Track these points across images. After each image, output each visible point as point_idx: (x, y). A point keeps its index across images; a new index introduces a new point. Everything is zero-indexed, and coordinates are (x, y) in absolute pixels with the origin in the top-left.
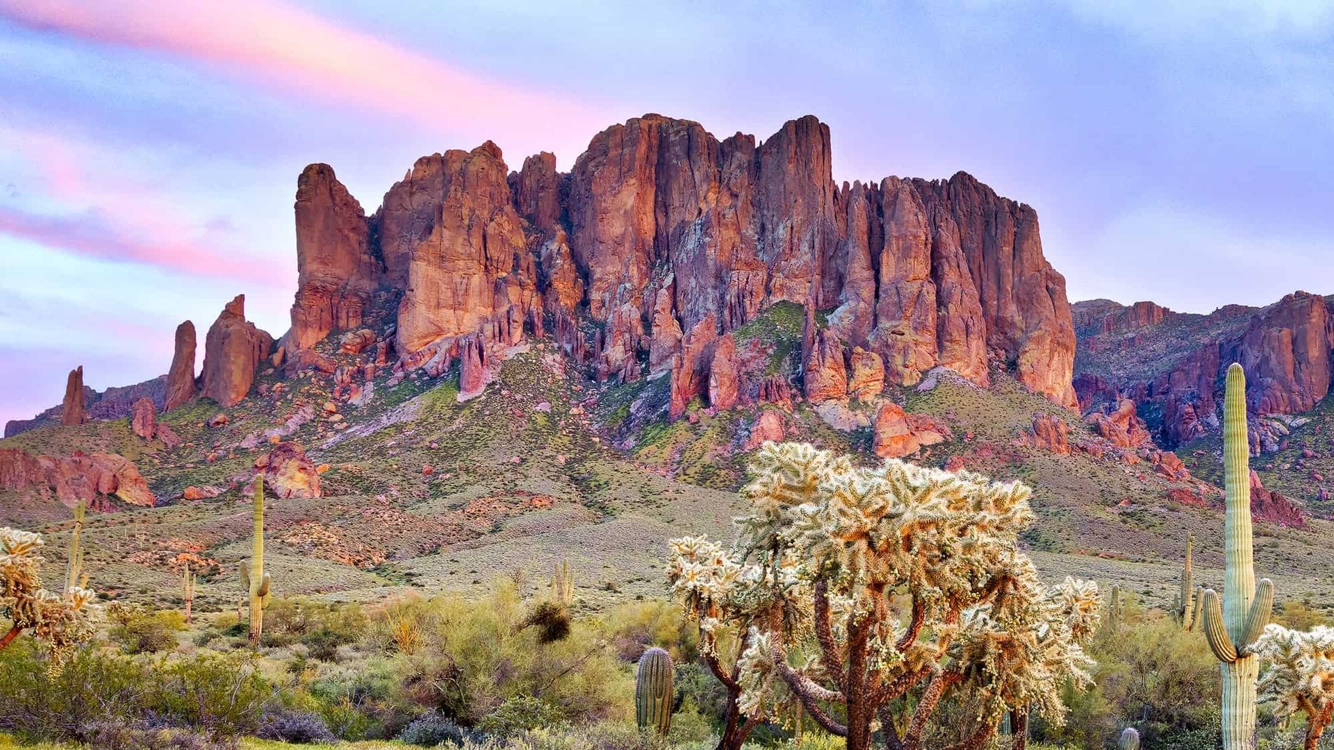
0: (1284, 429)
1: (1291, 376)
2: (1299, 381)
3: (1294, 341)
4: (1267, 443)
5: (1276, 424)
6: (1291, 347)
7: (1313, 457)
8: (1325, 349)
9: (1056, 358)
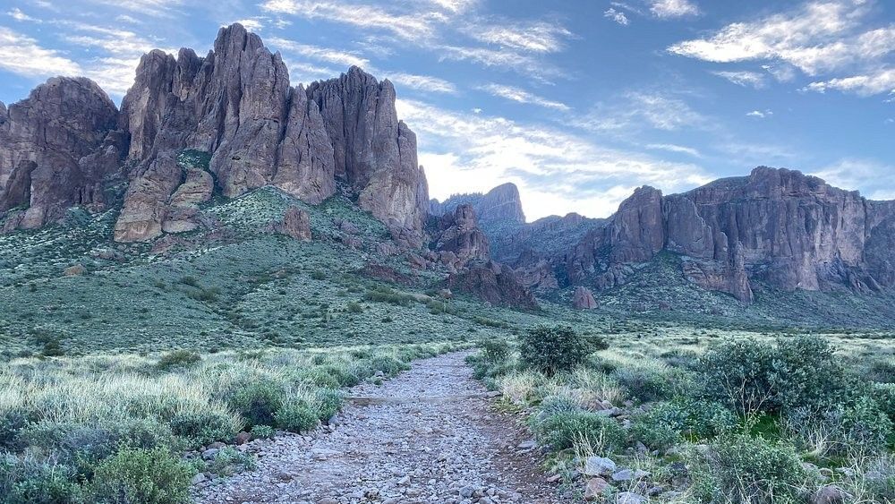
0: (631, 271)
1: (637, 238)
2: (642, 240)
3: (640, 217)
4: (619, 279)
5: (626, 268)
6: (638, 220)
7: (646, 286)
8: (660, 220)
9: (398, 191)
